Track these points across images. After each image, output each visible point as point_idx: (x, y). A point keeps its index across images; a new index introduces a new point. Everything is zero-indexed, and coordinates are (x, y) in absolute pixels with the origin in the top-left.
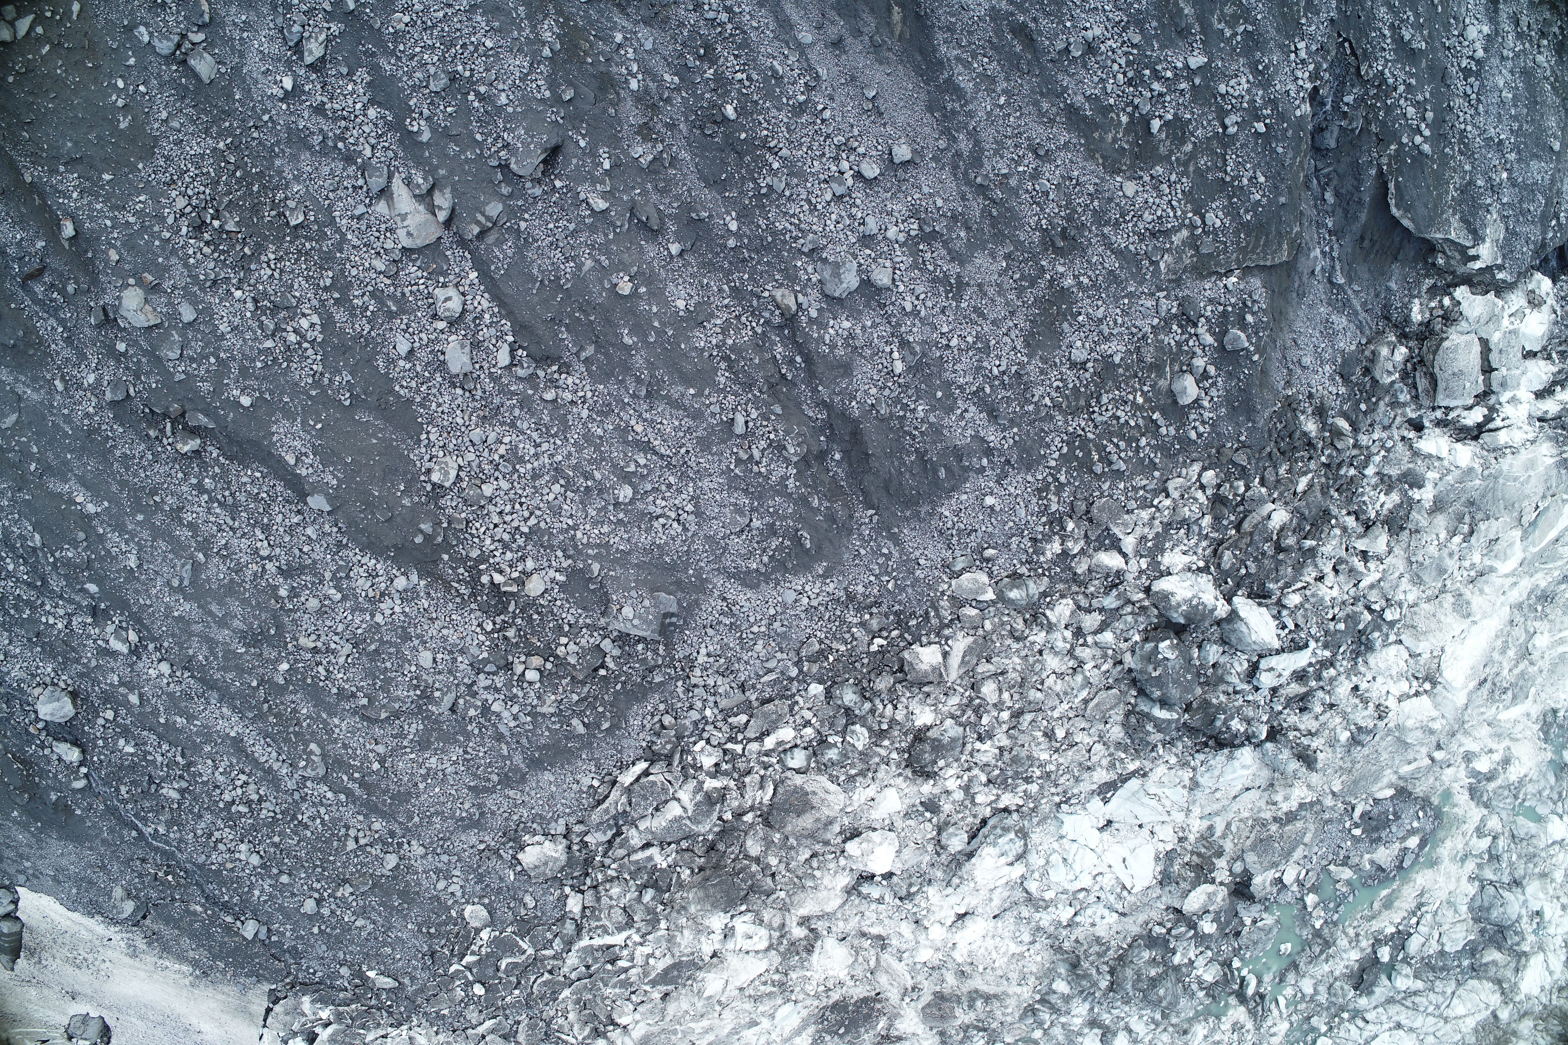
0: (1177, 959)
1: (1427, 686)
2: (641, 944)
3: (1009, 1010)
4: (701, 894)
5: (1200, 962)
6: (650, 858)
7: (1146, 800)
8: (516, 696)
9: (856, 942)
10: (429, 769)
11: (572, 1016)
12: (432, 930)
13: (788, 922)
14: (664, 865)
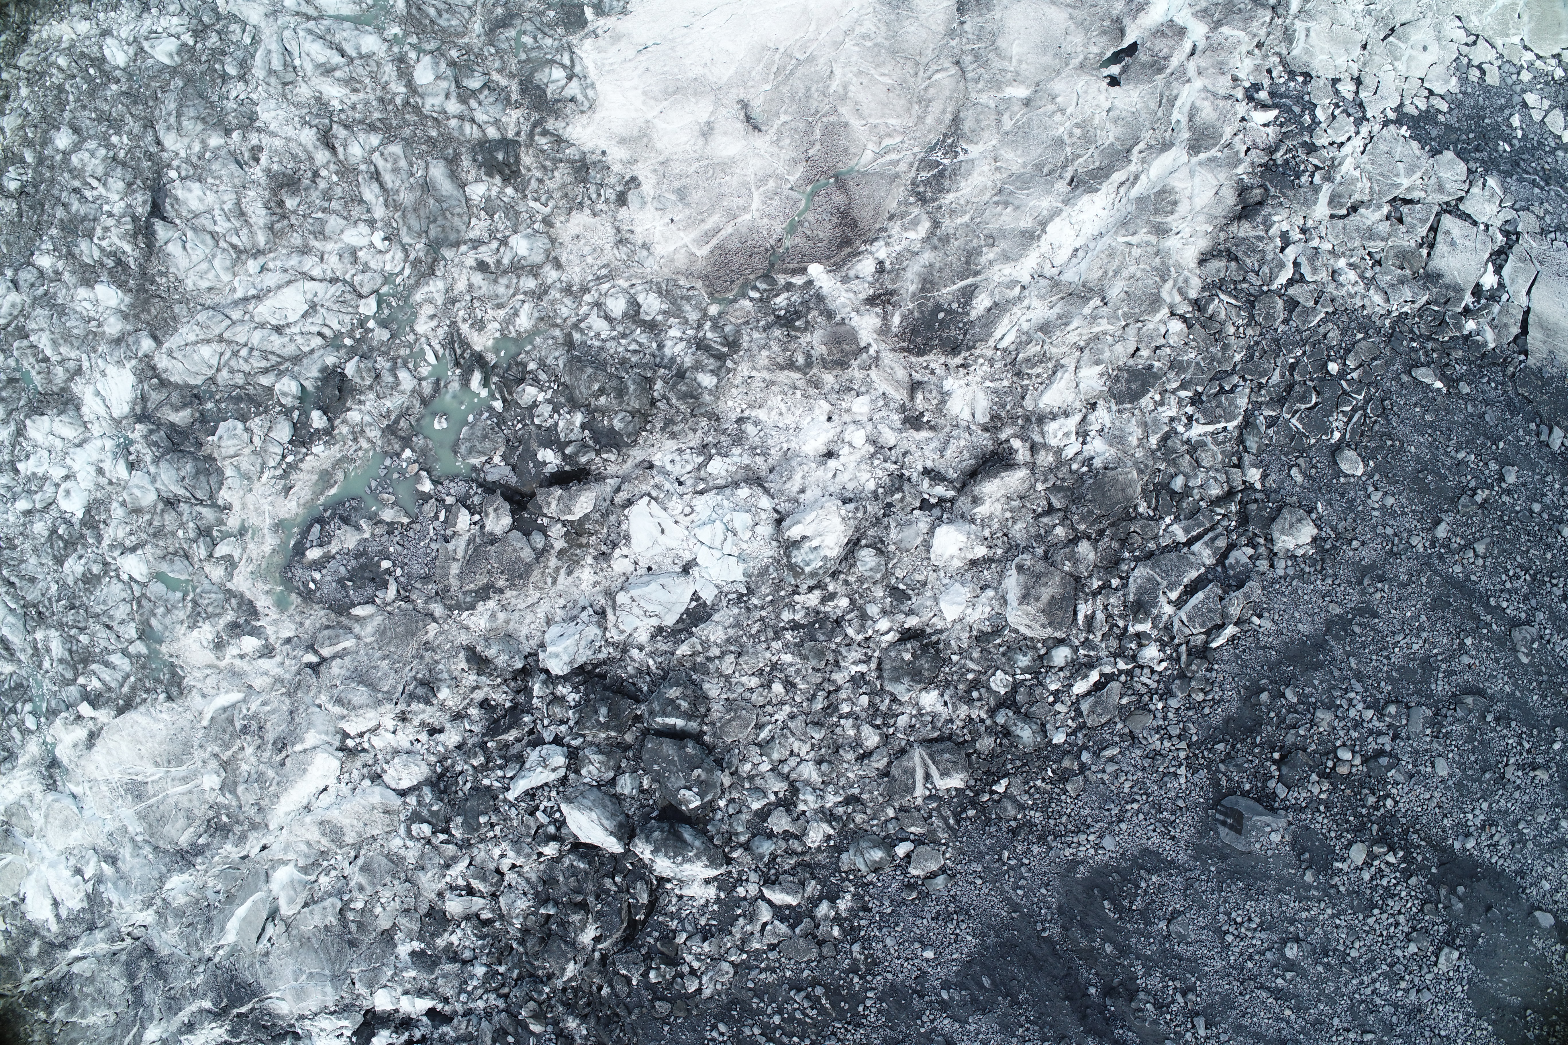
0: (578, 418)
1: (350, 743)
2: (1172, 419)
3: (765, 353)
4: (1130, 492)
5: (545, 410)
6: (1186, 530)
7: (658, 609)
8: (1355, 728)
9: (942, 421)
10: (1419, 637)
11: (1232, 330)
12: (1389, 443)
13: (1028, 453)
14: (1168, 520)
